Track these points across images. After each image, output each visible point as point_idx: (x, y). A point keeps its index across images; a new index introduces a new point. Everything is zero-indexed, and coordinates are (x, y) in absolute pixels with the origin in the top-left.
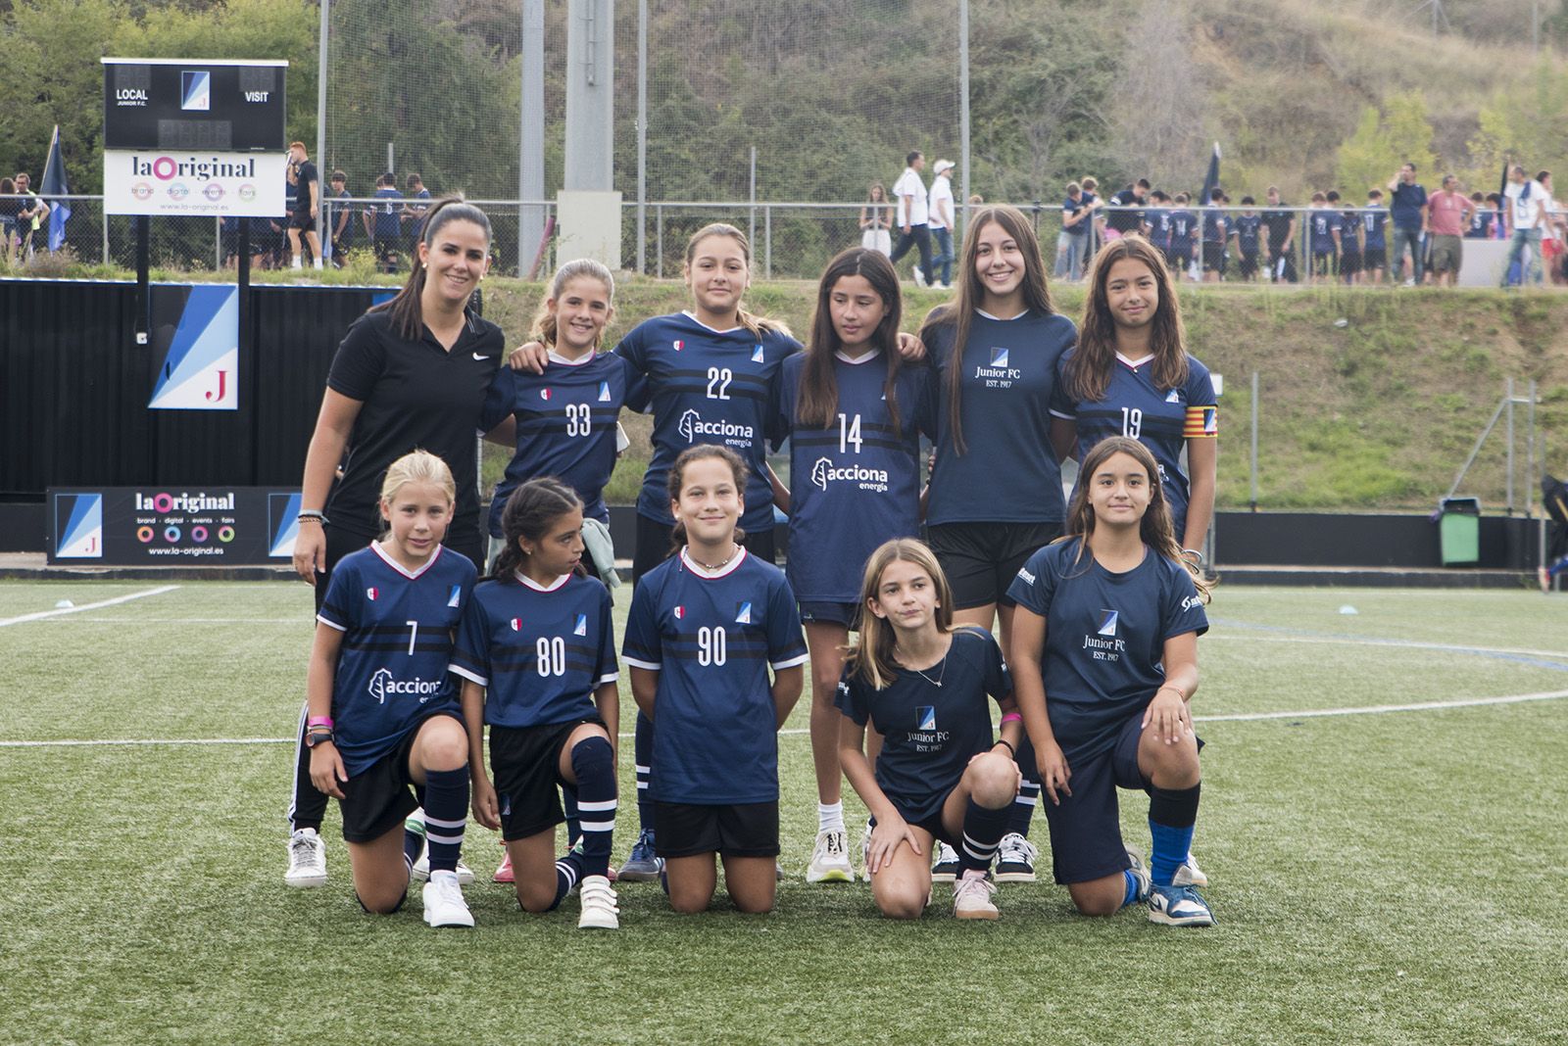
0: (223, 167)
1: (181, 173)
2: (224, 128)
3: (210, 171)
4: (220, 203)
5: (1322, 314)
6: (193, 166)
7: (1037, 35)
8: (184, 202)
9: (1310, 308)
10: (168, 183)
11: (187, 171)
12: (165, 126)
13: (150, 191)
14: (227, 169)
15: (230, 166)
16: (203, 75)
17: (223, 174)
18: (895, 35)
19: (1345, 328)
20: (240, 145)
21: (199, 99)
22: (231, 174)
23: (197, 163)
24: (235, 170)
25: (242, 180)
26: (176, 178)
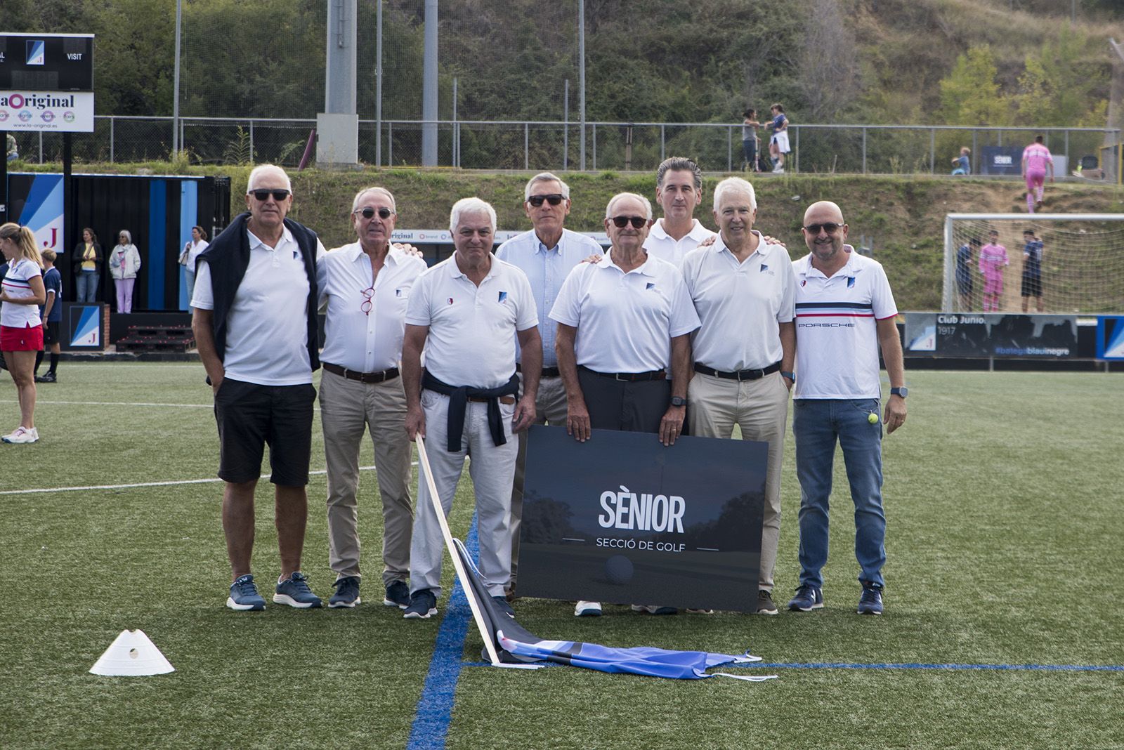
0: (54, 100)
1: (27, 105)
2: (54, 75)
3: (45, 103)
4: (52, 123)
5: (784, 192)
6: (34, 100)
8: (29, 123)
9: (777, 189)
10: (18, 111)
11: (30, 103)
12: (16, 74)
13: (7, 116)
14: (56, 101)
15: (58, 100)
16: (40, 43)
17: (54, 105)
18: (671, 9)
19: (798, 201)
20: (63, 87)
21: (37, 59)
22: (59, 105)
23: (37, 98)
24: (61, 103)
25: (66, 109)
26: (24, 107)
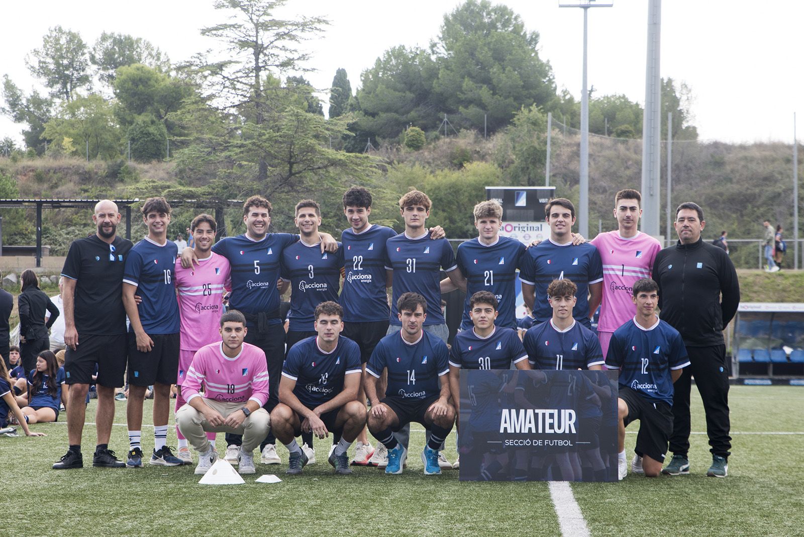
0: (531, 227)
1: (515, 230)
2: (531, 212)
3: (526, 229)
6: (519, 227)
7: (777, 175)
11: (517, 229)
12: (509, 212)
15: (533, 227)
16: (523, 193)
17: (530, 230)
20: (537, 219)
21: (522, 202)
22: (533, 230)
23: (521, 226)
24: (535, 229)
25: (537, 232)
26: (513, 232)
